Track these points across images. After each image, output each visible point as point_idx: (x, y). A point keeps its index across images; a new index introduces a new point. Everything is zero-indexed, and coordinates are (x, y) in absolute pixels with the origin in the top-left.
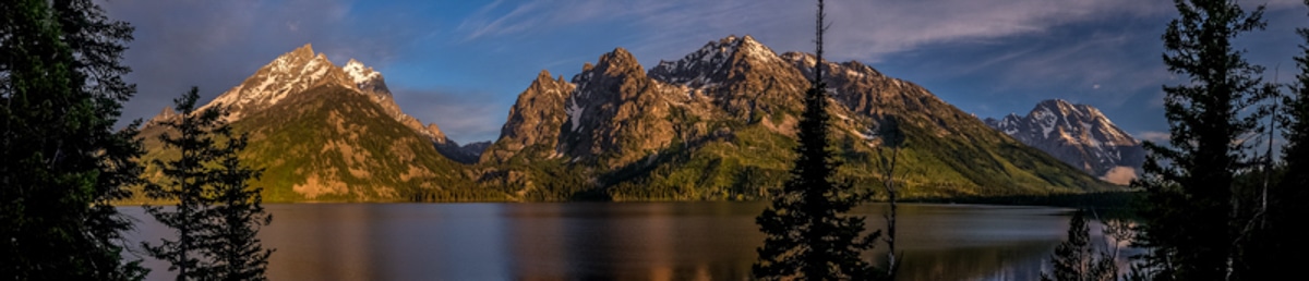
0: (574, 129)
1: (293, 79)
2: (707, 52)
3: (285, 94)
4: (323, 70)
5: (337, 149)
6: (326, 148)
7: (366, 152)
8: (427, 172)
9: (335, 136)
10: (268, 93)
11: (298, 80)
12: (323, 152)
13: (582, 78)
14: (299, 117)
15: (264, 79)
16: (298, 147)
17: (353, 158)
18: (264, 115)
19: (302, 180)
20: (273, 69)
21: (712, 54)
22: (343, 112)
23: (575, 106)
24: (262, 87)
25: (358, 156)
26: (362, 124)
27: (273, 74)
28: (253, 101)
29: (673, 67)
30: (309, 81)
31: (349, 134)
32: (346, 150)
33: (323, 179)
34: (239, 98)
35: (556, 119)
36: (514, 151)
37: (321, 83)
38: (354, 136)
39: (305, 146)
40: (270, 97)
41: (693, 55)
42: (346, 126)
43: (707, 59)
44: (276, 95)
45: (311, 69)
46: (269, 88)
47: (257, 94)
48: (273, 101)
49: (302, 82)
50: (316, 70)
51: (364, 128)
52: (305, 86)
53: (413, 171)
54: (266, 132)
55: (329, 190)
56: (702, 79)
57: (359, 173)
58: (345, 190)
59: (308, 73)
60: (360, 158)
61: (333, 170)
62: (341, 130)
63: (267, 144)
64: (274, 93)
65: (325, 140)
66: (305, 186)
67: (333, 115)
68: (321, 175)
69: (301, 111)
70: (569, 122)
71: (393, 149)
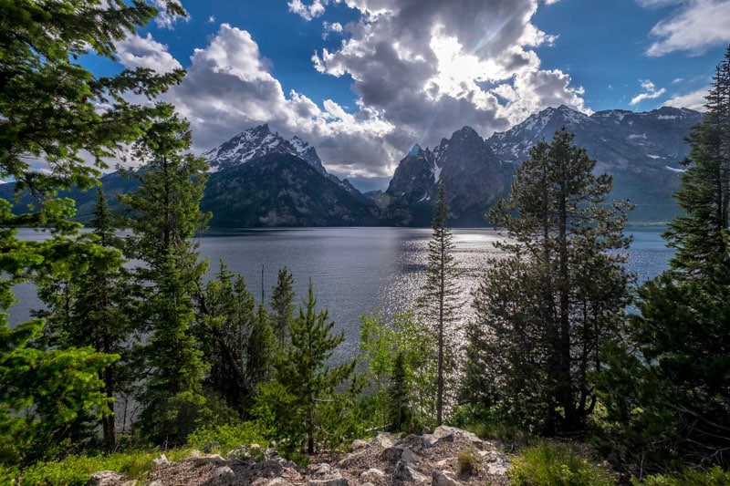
0: (436, 182)
1: (256, 146)
2: (529, 122)
3: (251, 157)
4: (276, 143)
5: (288, 195)
6: (281, 193)
7: (307, 197)
8: (346, 209)
9: (287, 186)
10: (239, 154)
11: (259, 148)
12: (280, 195)
13: (441, 148)
14: (262, 172)
15: (237, 145)
16: (262, 192)
17: (299, 201)
18: (237, 169)
19: (265, 214)
20: (242, 139)
21: (533, 123)
22: (291, 170)
23: (436, 167)
24: (235, 150)
25: (302, 199)
26: (304, 179)
27: (242, 142)
28: (228, 159)
29: (503, 136)
30: (268, 149)
31: (295, 185)
32: (293, 194)
33: (279, 212)
34: (218, 156)
35: (424, 176)
36: (398, 197)
37: (276, 151)
38: (299, 186)
39: (267, 192)
40: (240, 158)
41: (518, 126)
42: (294, 180)
43: (529, 127)
44: (245, 157)
45: (268, 141)
46: (239, 151)
47: (232, 154)
48: (243, 161)
49: (262, 149)
50: (272, 141)
51: (305, 182)
52: (265, 152)
53: (337, 209)
54: (239, 181)
55: (284, 220)
56: (526, 142)
57: (303, 210)
58: (295, 221)
59: (267, 143)
60: (304, 200)
61: (287, 208)
62: (291, 182)
63: (240, 189)
64: (244, 155)
65: (279, 188)
66: (267, 218)
67: (285, 172)
68: (278, 211)
69: (263, 169)
70: (433, 178)
71: (324, 195)
